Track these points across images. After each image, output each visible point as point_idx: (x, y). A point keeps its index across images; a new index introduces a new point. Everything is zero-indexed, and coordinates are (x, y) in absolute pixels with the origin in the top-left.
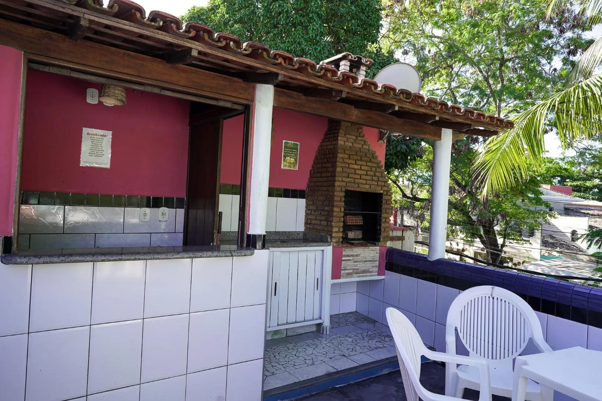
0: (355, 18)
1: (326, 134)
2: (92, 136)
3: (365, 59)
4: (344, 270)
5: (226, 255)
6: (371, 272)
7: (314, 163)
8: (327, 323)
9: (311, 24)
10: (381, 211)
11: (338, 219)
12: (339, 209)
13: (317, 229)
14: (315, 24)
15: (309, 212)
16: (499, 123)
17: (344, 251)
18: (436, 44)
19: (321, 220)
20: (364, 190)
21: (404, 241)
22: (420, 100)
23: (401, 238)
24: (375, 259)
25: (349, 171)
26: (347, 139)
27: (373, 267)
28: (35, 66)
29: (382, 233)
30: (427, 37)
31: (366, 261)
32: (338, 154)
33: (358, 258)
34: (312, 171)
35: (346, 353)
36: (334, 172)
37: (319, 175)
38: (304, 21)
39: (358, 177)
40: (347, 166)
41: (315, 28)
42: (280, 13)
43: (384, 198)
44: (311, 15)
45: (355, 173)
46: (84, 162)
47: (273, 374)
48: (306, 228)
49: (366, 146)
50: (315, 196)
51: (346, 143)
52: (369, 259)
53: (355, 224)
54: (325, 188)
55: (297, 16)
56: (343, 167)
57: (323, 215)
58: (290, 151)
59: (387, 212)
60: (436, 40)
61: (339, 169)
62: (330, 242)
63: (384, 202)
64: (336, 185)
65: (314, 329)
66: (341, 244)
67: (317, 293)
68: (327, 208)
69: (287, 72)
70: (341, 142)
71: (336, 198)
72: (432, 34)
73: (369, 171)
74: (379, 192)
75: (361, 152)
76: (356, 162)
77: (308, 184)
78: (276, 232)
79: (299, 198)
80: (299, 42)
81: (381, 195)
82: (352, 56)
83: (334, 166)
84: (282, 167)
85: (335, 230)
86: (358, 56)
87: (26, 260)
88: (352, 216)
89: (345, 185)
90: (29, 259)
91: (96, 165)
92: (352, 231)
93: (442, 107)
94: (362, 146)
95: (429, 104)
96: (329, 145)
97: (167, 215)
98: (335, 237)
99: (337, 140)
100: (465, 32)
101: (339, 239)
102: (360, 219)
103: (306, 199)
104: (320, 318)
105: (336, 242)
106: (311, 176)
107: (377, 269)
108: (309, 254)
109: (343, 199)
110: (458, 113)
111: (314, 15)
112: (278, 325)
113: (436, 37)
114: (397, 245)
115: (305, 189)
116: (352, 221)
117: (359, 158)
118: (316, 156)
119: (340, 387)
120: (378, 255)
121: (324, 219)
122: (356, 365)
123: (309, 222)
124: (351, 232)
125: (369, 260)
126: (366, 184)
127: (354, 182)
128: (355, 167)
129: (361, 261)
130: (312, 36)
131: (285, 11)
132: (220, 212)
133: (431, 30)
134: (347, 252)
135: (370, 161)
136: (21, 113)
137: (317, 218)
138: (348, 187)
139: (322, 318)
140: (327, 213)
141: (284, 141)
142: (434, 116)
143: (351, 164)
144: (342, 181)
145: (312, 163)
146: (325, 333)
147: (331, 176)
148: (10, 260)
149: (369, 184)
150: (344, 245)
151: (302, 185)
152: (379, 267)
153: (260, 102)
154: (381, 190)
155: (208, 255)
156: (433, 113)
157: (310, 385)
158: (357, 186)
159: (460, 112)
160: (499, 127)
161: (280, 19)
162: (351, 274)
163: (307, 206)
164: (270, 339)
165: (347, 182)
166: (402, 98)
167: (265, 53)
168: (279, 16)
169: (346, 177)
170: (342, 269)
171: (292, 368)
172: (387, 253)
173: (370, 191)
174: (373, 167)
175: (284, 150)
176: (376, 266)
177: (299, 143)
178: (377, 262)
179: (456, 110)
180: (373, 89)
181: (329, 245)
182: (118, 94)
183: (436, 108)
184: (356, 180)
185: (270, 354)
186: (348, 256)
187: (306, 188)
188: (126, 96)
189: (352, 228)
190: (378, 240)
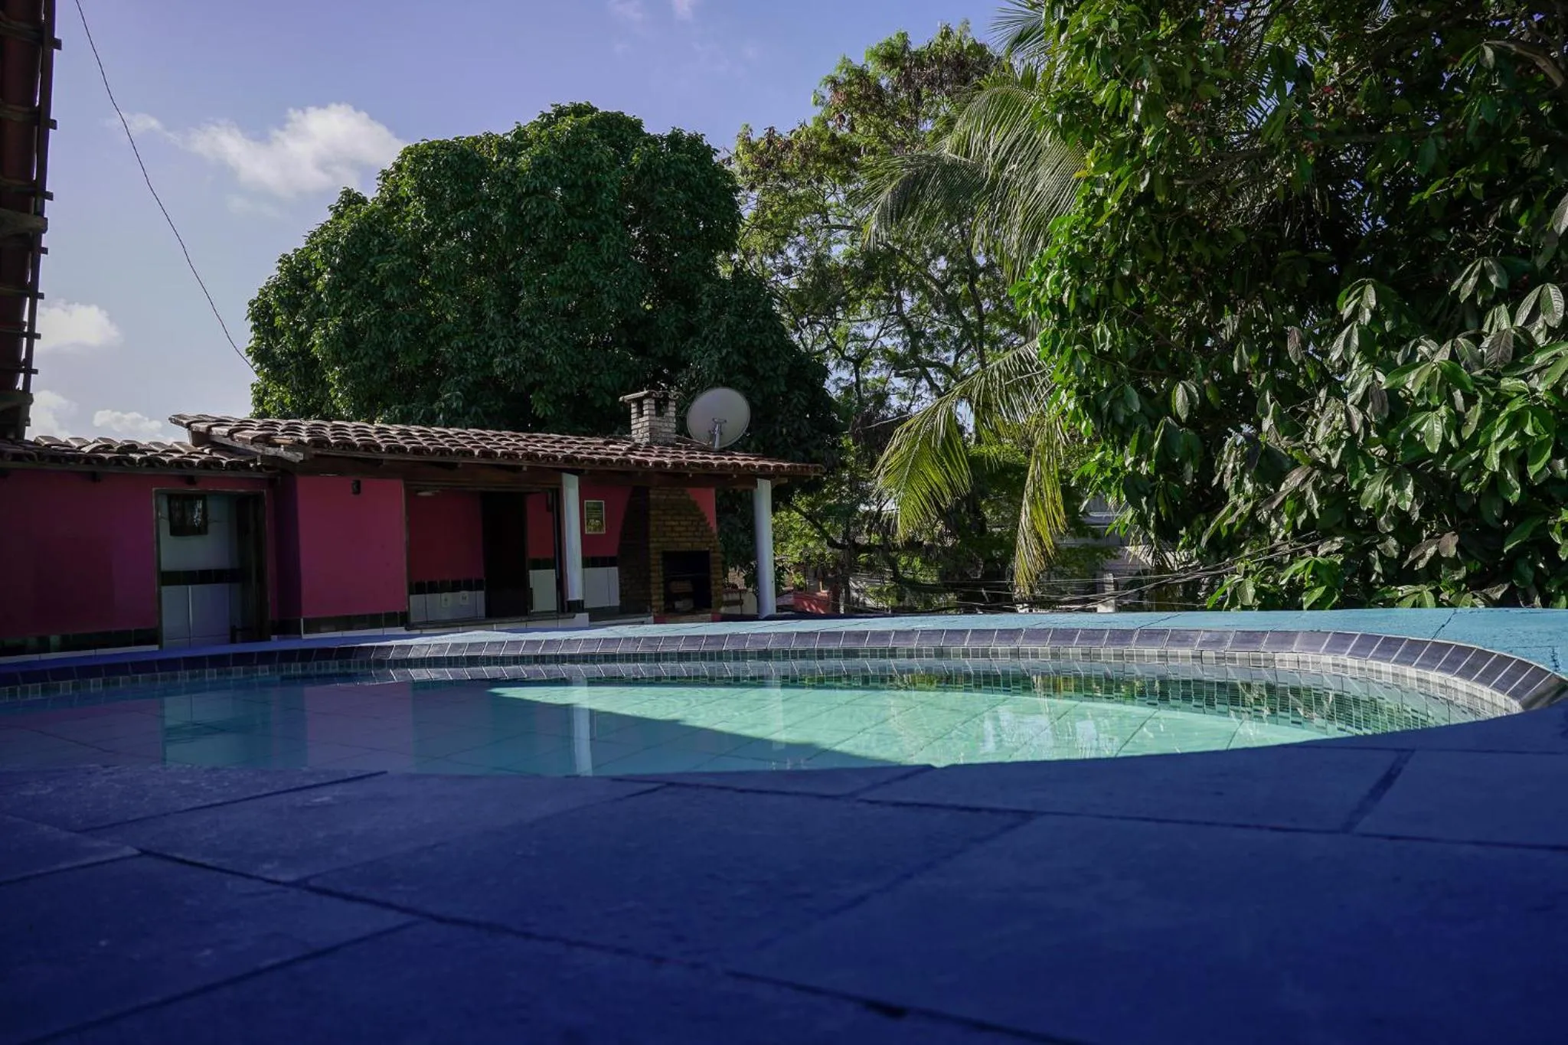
10: (709, 572)
11: (657, 585)
12: (657, 576)
13: (633, 600)
15: (623, 581)
19: (637, 589)
20: (685, 549)
23: (740, 602)
25: (665, 529)
29: (713, 598)
32: (651, 510)
34: (623, 534)
36: (647, 532)
37: (631, 537)
39: (678, 534)
40: (663, 523)
41: (612, 243)
43: (710, 556)
44: (603, 218)
45: (672, 531)
48: (622, 601)
50: (628, 561)
53: (682, 591)
54: (638, 552)
56: (657, 526)
57: (640, 583)
58: (594, 512)
59: (717, 572)
61: (653, 529)
62: (650, 612)
63: (711, 560)
64: (651, 546)
66: (663, 613)
68: (643, 575)
70: (652, 497)
71: (653, 562)
73: (690, 526)
74: (704, 549)
75: (678, 505)
76: (673, 517)
77: (619, 549)
79: (612, 566)
80: (583, 272)
81: (707, 553)
83: (647, 525)
84: (586, 532)
85: (654, 598)
88: (677, 583)
89: (662, 546)
92: (679, 600)
96: (638, 502)
98: (656, 606)
99: (648, 494)
101: (661, 608)
102: (688, 585)
103: (619, 567)
105: (658, 612)
106: (621, 540)
109: (661, 562)
115: (616, 555)
116: (677, 588)
117: (677, 512)
118: (625, 515)
121: (641, 587)
123: (624, 593)
124: (678, 602)
126: (687, 542)
127: (672, 542)
128: (673, 523)
130: (609, 258)
135: (692, 515)
137: (632, 588)
138: (666, 547)
140: (643, 580)
143: (667, 520)
144: (658, 541)
147: (644, 537)
149: (690, 542)
150: (667, 614)
151: (613, 551)
154: (706, 545)
158: (676, 545)
163: (621, 574)
165: (663, 542)
169: (662, 537)
173: (692, 549)
174: (695, 521)
177: (603, 502)
181: (649, 615)
184: (674, 539)
187: (618, 554)
189: (678, 597)
190: (709, 606)
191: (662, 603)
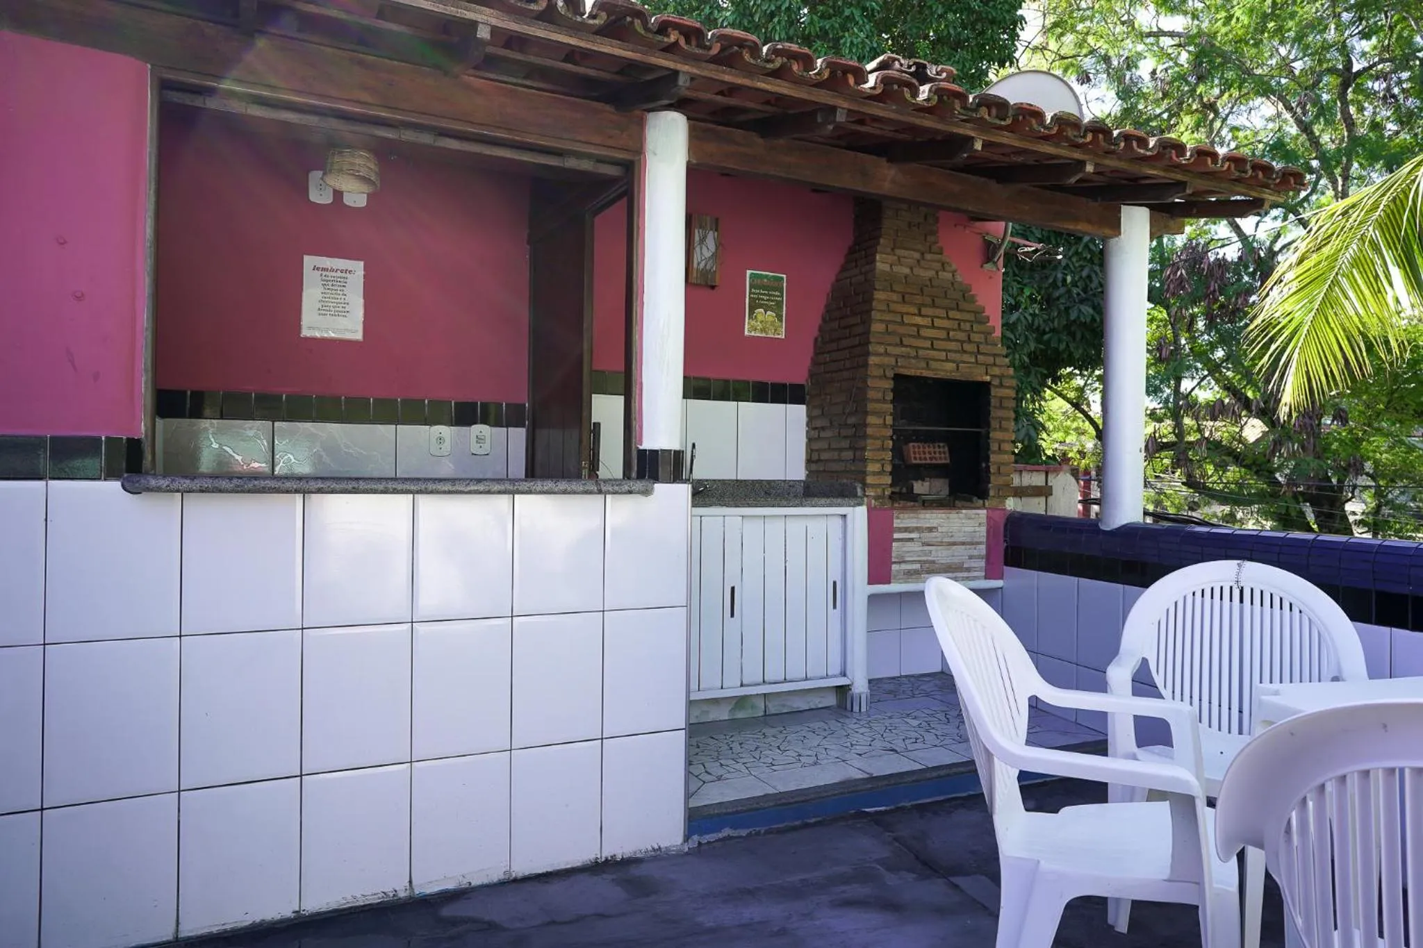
0: (954, 8)
1: (851, 251)
2: (324, 273)
3: (934, 67)
4: (900, 563)
5: (587, 488)
6: (968, 570)
7: (824, 320)
8: (860, 686)
9: (847, 34)
10: (988, 425)
11: (879, 443)
12: (880, 419)
13: (832, 472)
14: (855, 30)
15: (815, 434)
16: (1260, 175)
17: (898, 518)
18: (1170, 54)
19: (841, 450)
20: (941, 375)
21: (1050, 499)
22: (1034, 121)
23: (1045, 492)
24: (975, 540)
25: (902, 330)
26: (899, 258)
27: (971, 557)
28: (176, 97)
29: (992, 478)
30: (1142, 36)
31: (954, 544)
32: (875, 292)
33: (934, 534)
34: (820, 339)
35: (899, 745)
36: (867, 332)
37: (834, 346)
38: (832, 26)
39: (928, 344)
40: (899, 320)
42: (772, 15)
43: (993, 394)
44: (847, 12)
45: (918, 336)
46: (310, 328)
47: (719, 778)
48: (810, 473)
49: (945, 273)
50: (826, 394)
51: (895, 269)
52: (959, 538)
53: (928, 461)
54: (846, 374)
55: (815, 17)
56: (887, 322)
57: (845, 437)
58: (764, 294)
59: (1003, 426)
60: (1166, 42)
61: (877, 327)
62: (862, 498)
63: (993, 402)
64: (871, 362)
65: (831, 700)
66: (887, 501)
67: (835, 615)
68: (852, 420)
69: (698, 68)
70: (881, 266)
71: (871, 394)
72: (1158, 28)
73: (954, 330)
74: (979, 379)
75: (932, 287)
76: (920, 310)
77: (809, 370)
78: (737, 480)
79: (791, 403)
81: (986, 385)
82: (902, 61)
83: (866, 321)
84: (746, 333)
85: (872, 467)
86: (917, 60)
87: (167, 483)
88: (921, 445)
89: (894, 363)
90: (173, 480)
91: (333, 335)
92: (923, 480)
93: (1095, 138)
94: (937, 272)
95: (1060, 131)
96: (856, 276)
97: (488, 441)
98: (873, 486)
99: (874, 261)
100: (1241, 11)
101: (884, 490)
102: (942, 450)
103: (807, 406)
104: (844, 674)
105: (877, 498)
106: (818, 351)
107: (982, 563)
108: (812, 524)
109: (890, 396)
110: (1142, 151)
111: (854, 11)
112: (742, 685)
113: (1165, 34)
114: (1035, 506)
115: (802, 382)
116: (923, 456)
117: (928, 300)
118: (826, 306)
119: (876, 812)
120: (983, 529)
121: (848, 446)
122: (920, 767)
123: (815, 457)
124: (920, 482)
125: (961, 539)
126: (947, 360)
127: (917, 357)
128: (919, 320)
129: (941, 544)
131: (783, 8)
132: (594, 423)
133: (1155, 20)
134: (903, 520)
135: (958, 309)
136: (150, 190)
137: (832, 447)
138: (902, 367)
139: (848, 673)
140: (851, 432)
141: (749, 272)
142: (1082, 164)
143: (907, 314)
144: (886, 354)
145: (819, 321)
146: (856, 708)
147: (860, 345)
148: (138, 482)
149: (953, 362)
150: (896, 505)
151: (798, 374)
152: (988, 558)
153: (655, 154)
154: (987, 374)
155: (546, 488)
156: (1077, 155)
157: (803, 802)
158: (923, 364)
159: (1148, 150)
160: (1267, 186)
161: (774, 28)
162: (916, 572)
163: (811, 419)
164: (727, 718)
165: (897, 357)
166: (986, 117)
167: (637, 22)
168: (771, 20)
169: (897, 345)
170: (893, 560)
171: (767, 770)
172: (1006, 525)
173: (956, 376)
174: (965, 321)
175: (750, 293)
176: (979, 557)
177: (784, 276)
178: (983, 547)
179: (1135, 144)
180: (908, 96)
181: (860, 504)
182: (359, 165)
183: (1081, 141)
184: (921, 352)
185: (721, 745)
186: (906, 530)
187: (807, 380)
188: (377, 170)
189: (922, 471)
190: (983, 495)
191: (888, 480)
